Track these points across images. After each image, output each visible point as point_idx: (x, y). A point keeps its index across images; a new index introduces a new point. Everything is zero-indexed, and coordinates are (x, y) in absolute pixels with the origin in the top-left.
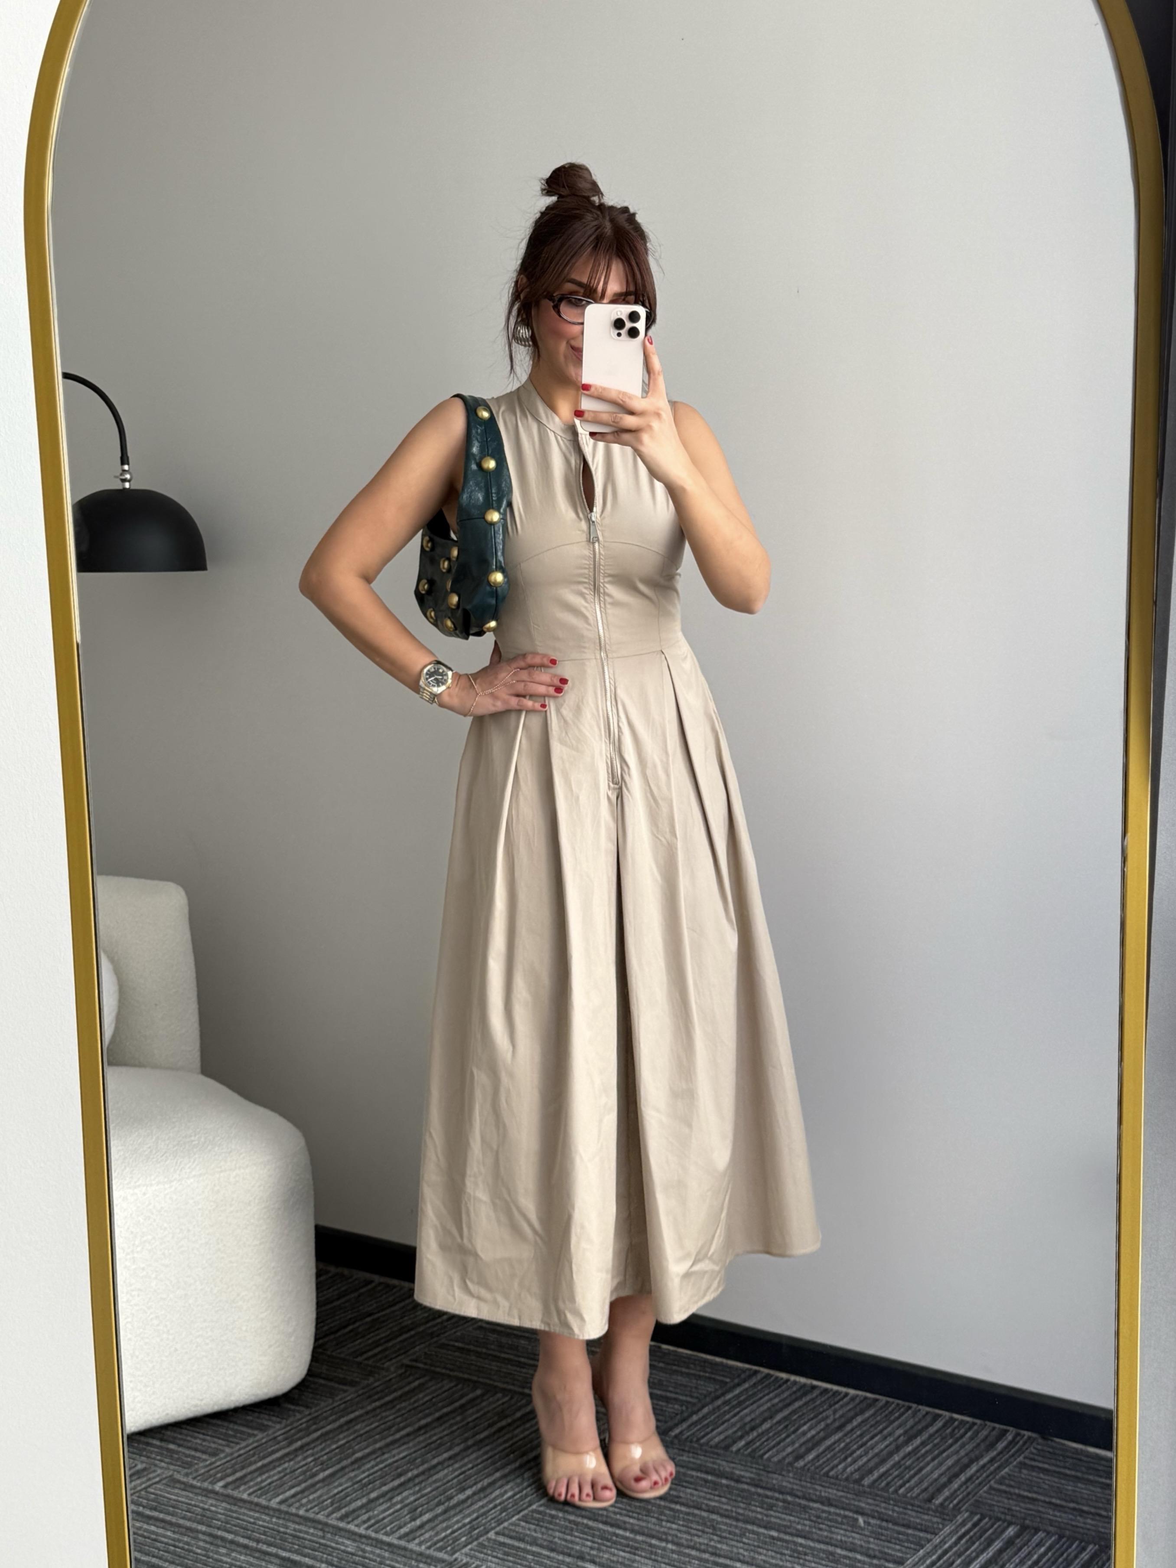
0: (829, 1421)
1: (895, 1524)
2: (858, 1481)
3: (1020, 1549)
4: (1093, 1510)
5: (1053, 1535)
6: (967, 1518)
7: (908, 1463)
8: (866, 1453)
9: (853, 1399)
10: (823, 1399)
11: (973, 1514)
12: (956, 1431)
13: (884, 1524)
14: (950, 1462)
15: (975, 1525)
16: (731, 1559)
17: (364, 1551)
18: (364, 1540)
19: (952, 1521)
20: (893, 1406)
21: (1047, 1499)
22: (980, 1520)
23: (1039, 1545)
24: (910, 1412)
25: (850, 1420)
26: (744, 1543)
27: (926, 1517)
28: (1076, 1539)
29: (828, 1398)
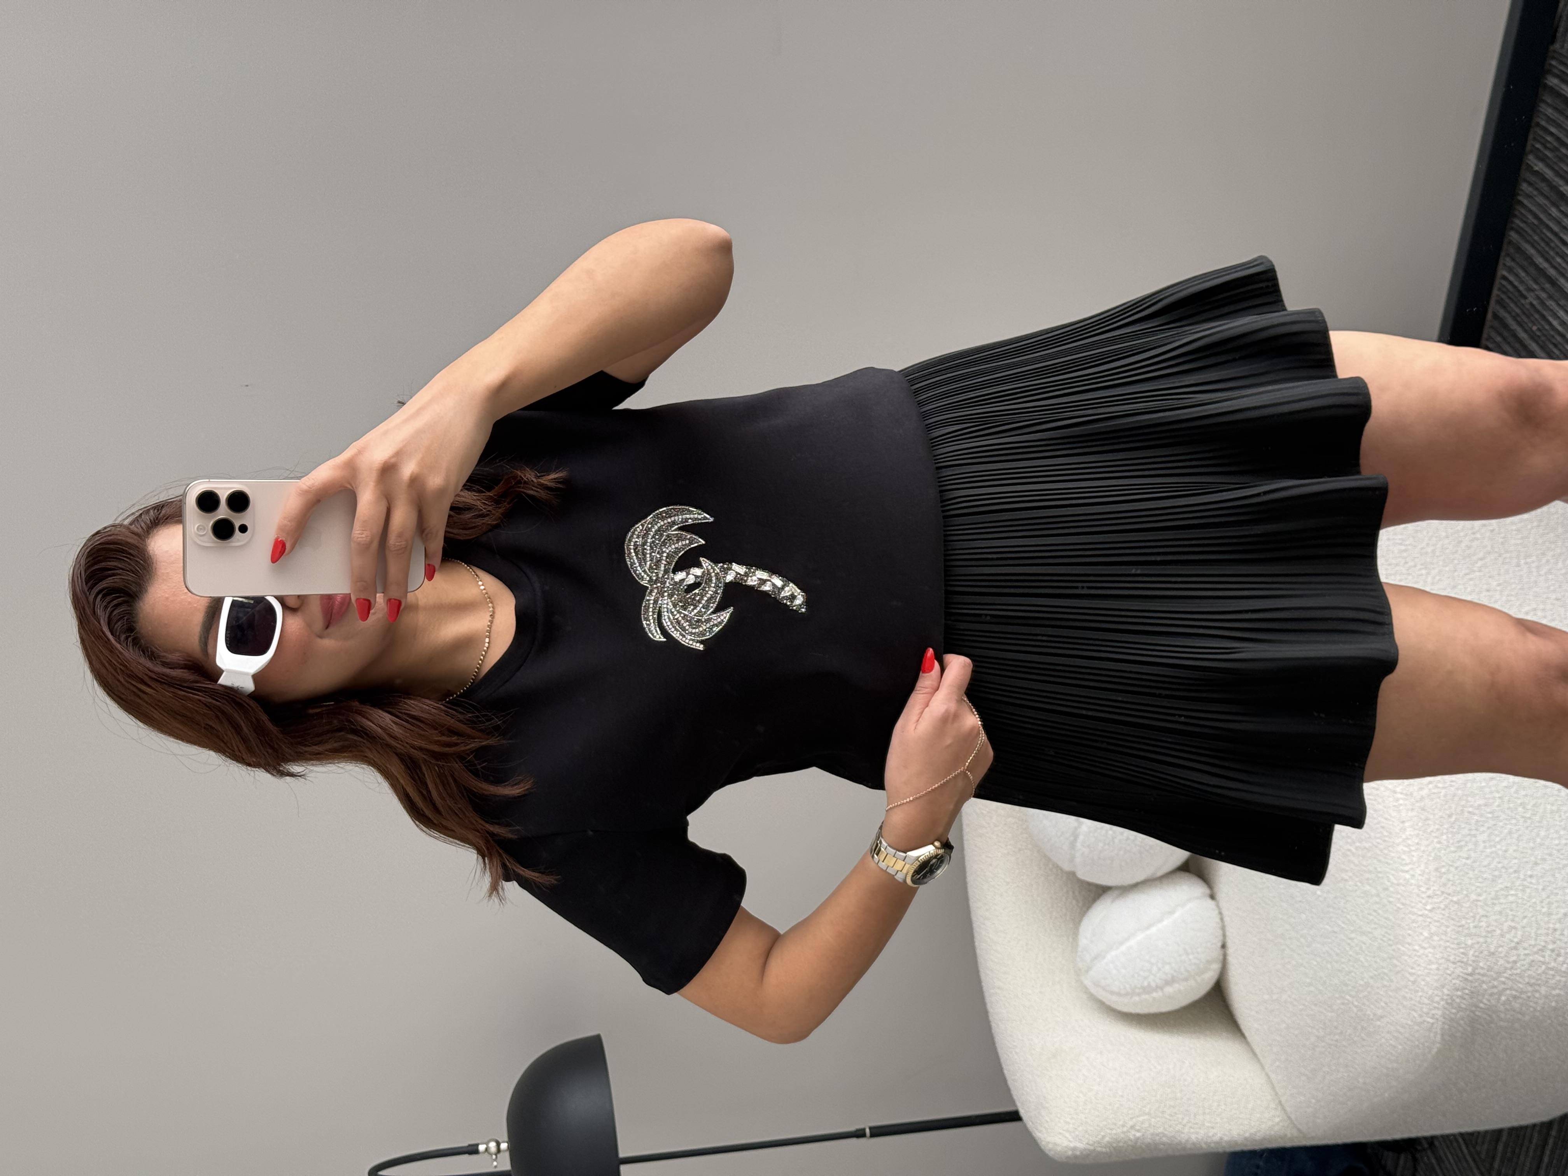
9: (1510, 270)
10: (1512, 305)
12: (1548, 145)
20: (1517, 221)
24: (1525, 202)
25: (1542, 271)
29: (1510, 298)
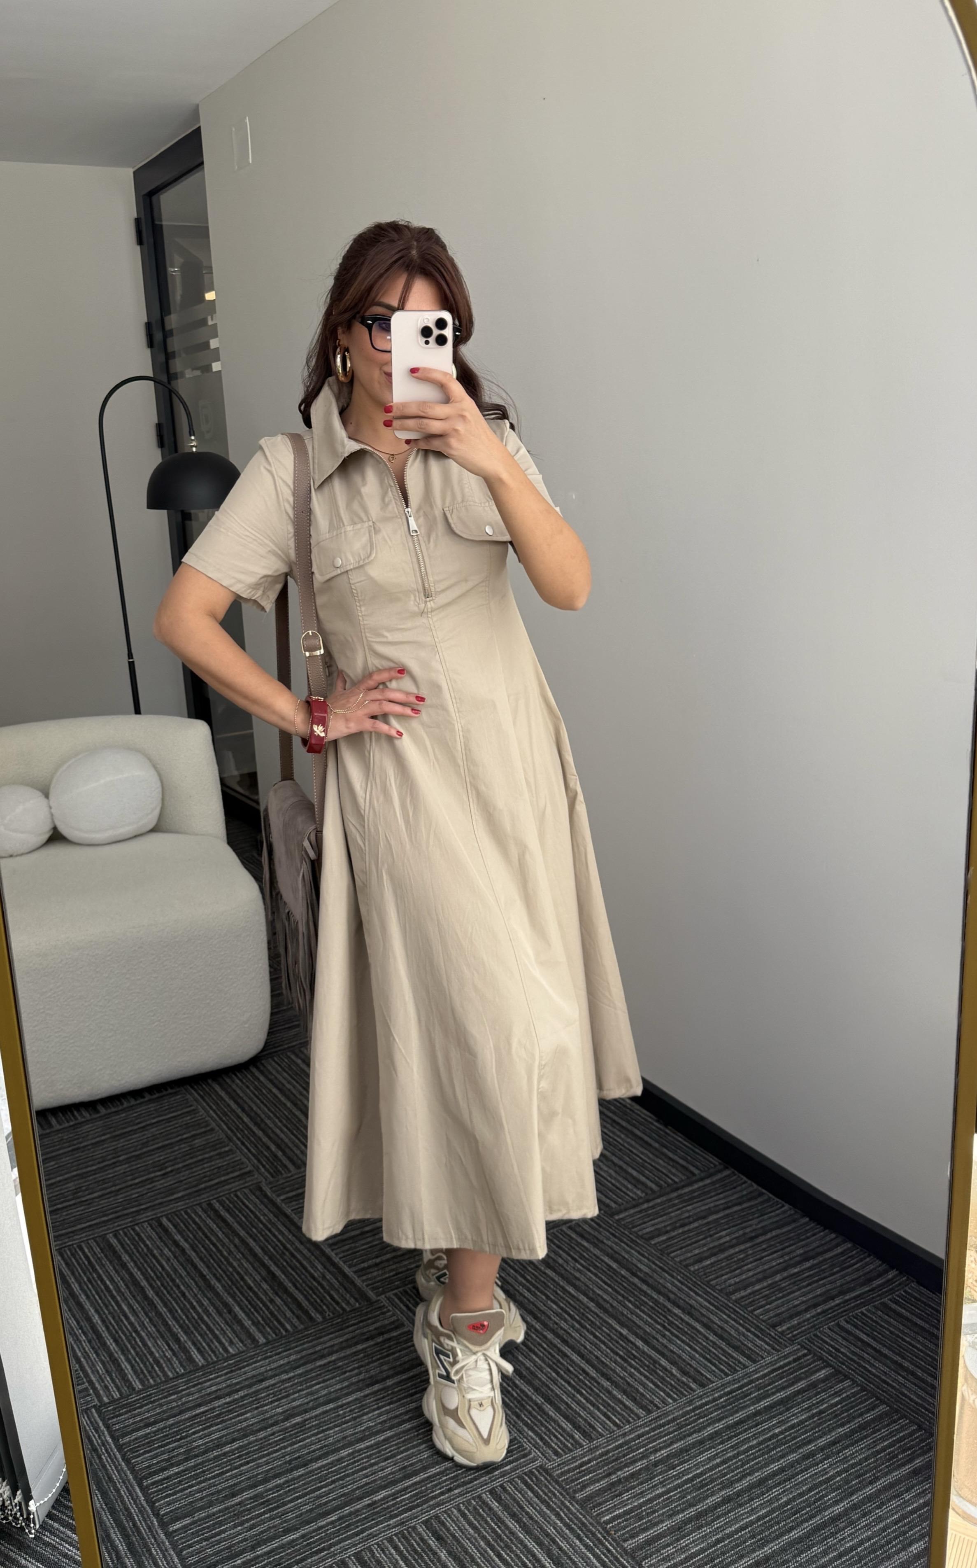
0: (748, 1230)
1: (729, 1344)
2: (728, 1295)
3: (819, 1393)
4: (911, 1367)
5: (857, 1386)
6: (798, 1350)
7: (784, 1285)
8: (757, 1267)
11: (802, 1346)
12: (848, 1260)
13: (719, 1342)
14: (819, 1292)
15: (795, 1360)
16: (573, 1349)
17: (324, 1277)
18: (332, 1269)
19: (778, 1351)
20: (811, 1226)
21: (878, 1346)
22: (805, 1355)
23: (836, 1394)
24: (821, 1234)
25: (766, 1233)
26: (595, 1336)
27: (759, 1342)
28: (874, 1395)
